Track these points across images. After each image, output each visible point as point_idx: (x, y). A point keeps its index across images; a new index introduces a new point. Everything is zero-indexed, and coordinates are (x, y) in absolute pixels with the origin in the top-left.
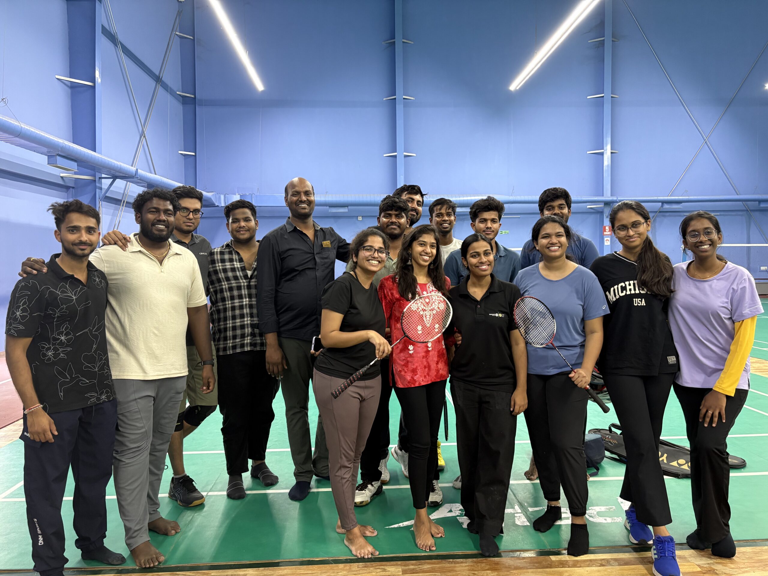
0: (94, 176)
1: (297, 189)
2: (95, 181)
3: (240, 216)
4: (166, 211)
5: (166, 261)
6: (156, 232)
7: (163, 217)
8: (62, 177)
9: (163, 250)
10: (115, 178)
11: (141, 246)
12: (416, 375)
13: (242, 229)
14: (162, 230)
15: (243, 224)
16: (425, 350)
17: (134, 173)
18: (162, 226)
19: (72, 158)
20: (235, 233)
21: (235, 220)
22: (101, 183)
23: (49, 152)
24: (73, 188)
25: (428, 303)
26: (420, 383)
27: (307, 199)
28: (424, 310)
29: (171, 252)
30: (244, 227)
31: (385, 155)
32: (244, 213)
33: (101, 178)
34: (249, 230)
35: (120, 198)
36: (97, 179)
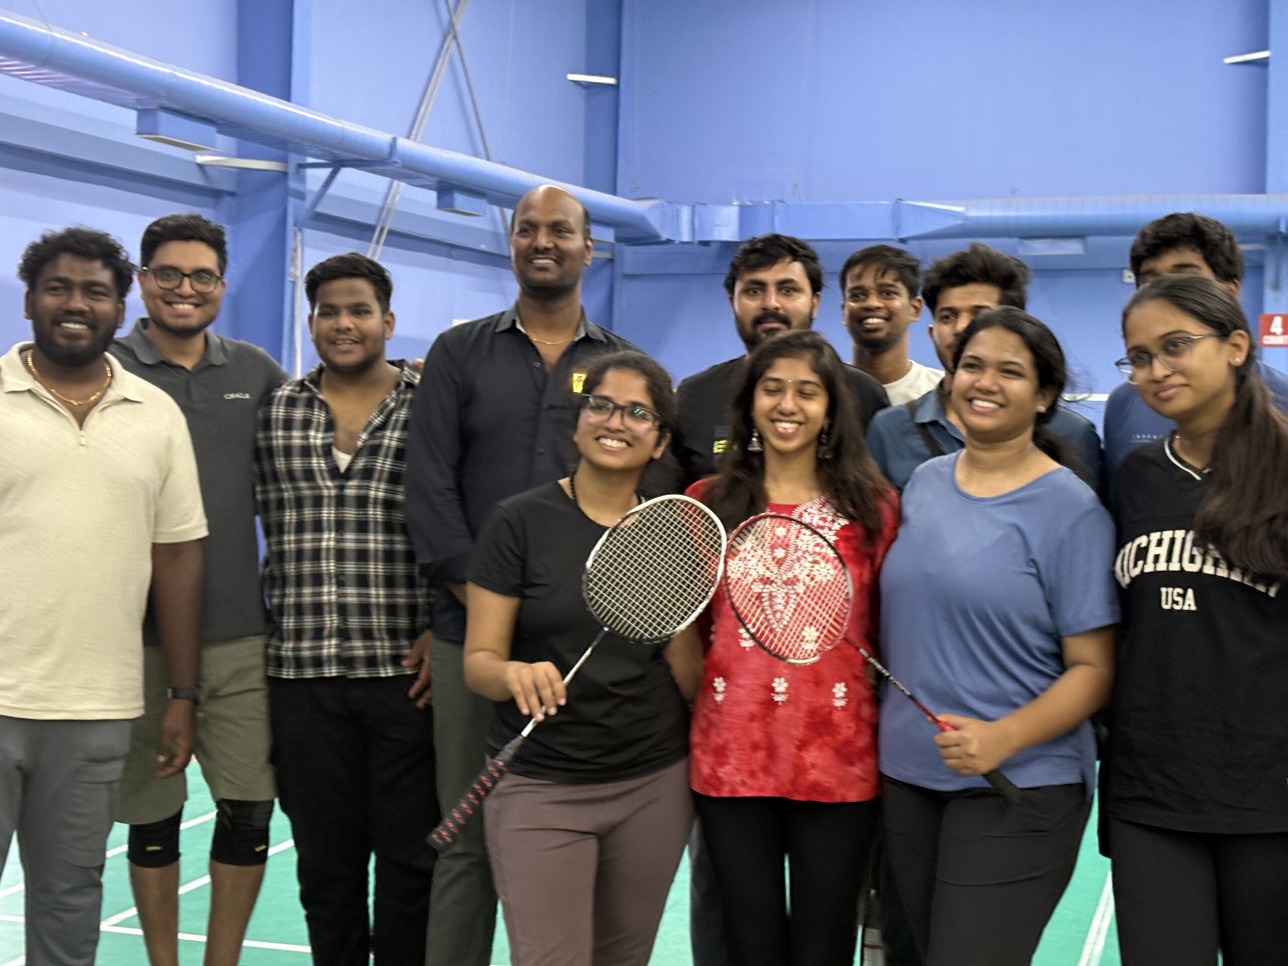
0: (284, 160)
1: (534, 215)
2: (285, 174)
3: (340, 300)
4: (90, 289)
5: (94, 419)
6: (62, 341)
7: (79, 302)
8: (201, 166)
9: (86, 389)
10: (337, 164)
11: (36, 378)
12: (722, 764)
13: (342, 336)
14: (75, 336)
15: (346, 321)
16: (761, 696)
17: (386, 149)
18: (77, 326)
19: (204, 115)
20: (325, 346)
21: (326, 310)
22: (302, 180)
23: (139, 101)
24: (232, 194)
25: (779, 563)
26: (734, 790)
27: (556, 247)
28: (766, 581)
29: (113, 394)
30: (349, 329)
31: (1228, 60)
32: (352, 292)
33: (302, 166)
34: (362, 339)
35: (370, 221)
36: (291, 169)
